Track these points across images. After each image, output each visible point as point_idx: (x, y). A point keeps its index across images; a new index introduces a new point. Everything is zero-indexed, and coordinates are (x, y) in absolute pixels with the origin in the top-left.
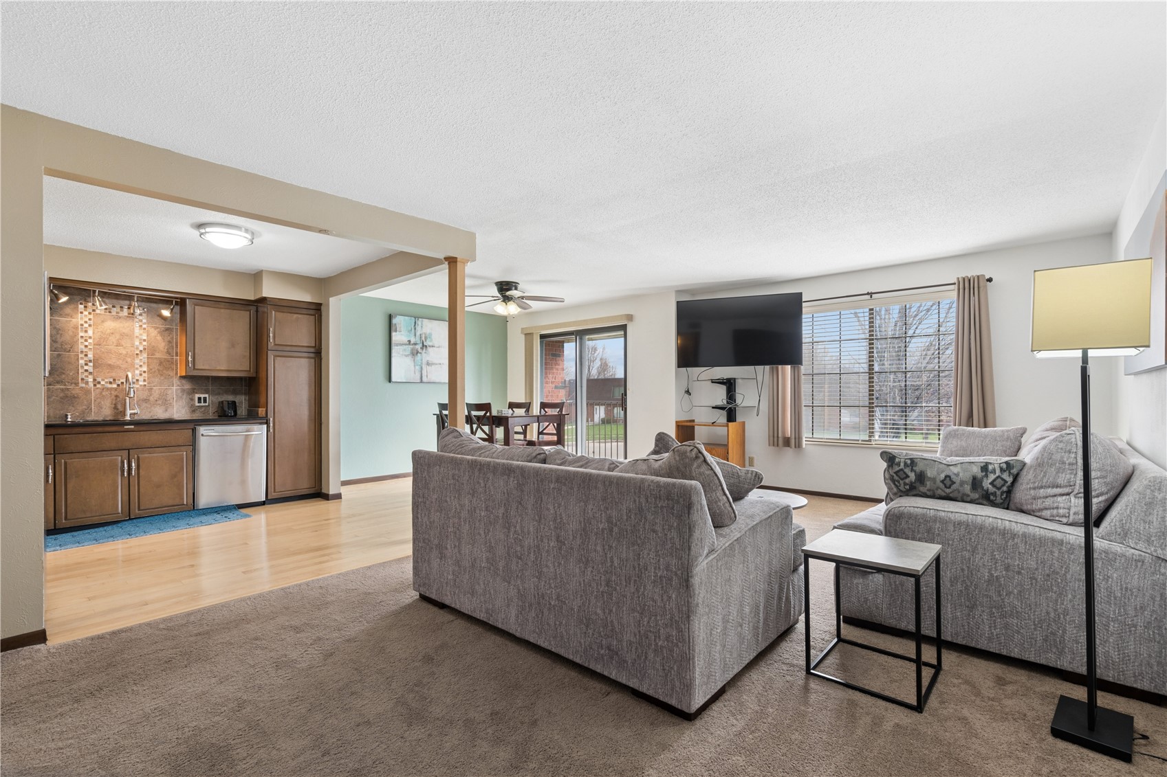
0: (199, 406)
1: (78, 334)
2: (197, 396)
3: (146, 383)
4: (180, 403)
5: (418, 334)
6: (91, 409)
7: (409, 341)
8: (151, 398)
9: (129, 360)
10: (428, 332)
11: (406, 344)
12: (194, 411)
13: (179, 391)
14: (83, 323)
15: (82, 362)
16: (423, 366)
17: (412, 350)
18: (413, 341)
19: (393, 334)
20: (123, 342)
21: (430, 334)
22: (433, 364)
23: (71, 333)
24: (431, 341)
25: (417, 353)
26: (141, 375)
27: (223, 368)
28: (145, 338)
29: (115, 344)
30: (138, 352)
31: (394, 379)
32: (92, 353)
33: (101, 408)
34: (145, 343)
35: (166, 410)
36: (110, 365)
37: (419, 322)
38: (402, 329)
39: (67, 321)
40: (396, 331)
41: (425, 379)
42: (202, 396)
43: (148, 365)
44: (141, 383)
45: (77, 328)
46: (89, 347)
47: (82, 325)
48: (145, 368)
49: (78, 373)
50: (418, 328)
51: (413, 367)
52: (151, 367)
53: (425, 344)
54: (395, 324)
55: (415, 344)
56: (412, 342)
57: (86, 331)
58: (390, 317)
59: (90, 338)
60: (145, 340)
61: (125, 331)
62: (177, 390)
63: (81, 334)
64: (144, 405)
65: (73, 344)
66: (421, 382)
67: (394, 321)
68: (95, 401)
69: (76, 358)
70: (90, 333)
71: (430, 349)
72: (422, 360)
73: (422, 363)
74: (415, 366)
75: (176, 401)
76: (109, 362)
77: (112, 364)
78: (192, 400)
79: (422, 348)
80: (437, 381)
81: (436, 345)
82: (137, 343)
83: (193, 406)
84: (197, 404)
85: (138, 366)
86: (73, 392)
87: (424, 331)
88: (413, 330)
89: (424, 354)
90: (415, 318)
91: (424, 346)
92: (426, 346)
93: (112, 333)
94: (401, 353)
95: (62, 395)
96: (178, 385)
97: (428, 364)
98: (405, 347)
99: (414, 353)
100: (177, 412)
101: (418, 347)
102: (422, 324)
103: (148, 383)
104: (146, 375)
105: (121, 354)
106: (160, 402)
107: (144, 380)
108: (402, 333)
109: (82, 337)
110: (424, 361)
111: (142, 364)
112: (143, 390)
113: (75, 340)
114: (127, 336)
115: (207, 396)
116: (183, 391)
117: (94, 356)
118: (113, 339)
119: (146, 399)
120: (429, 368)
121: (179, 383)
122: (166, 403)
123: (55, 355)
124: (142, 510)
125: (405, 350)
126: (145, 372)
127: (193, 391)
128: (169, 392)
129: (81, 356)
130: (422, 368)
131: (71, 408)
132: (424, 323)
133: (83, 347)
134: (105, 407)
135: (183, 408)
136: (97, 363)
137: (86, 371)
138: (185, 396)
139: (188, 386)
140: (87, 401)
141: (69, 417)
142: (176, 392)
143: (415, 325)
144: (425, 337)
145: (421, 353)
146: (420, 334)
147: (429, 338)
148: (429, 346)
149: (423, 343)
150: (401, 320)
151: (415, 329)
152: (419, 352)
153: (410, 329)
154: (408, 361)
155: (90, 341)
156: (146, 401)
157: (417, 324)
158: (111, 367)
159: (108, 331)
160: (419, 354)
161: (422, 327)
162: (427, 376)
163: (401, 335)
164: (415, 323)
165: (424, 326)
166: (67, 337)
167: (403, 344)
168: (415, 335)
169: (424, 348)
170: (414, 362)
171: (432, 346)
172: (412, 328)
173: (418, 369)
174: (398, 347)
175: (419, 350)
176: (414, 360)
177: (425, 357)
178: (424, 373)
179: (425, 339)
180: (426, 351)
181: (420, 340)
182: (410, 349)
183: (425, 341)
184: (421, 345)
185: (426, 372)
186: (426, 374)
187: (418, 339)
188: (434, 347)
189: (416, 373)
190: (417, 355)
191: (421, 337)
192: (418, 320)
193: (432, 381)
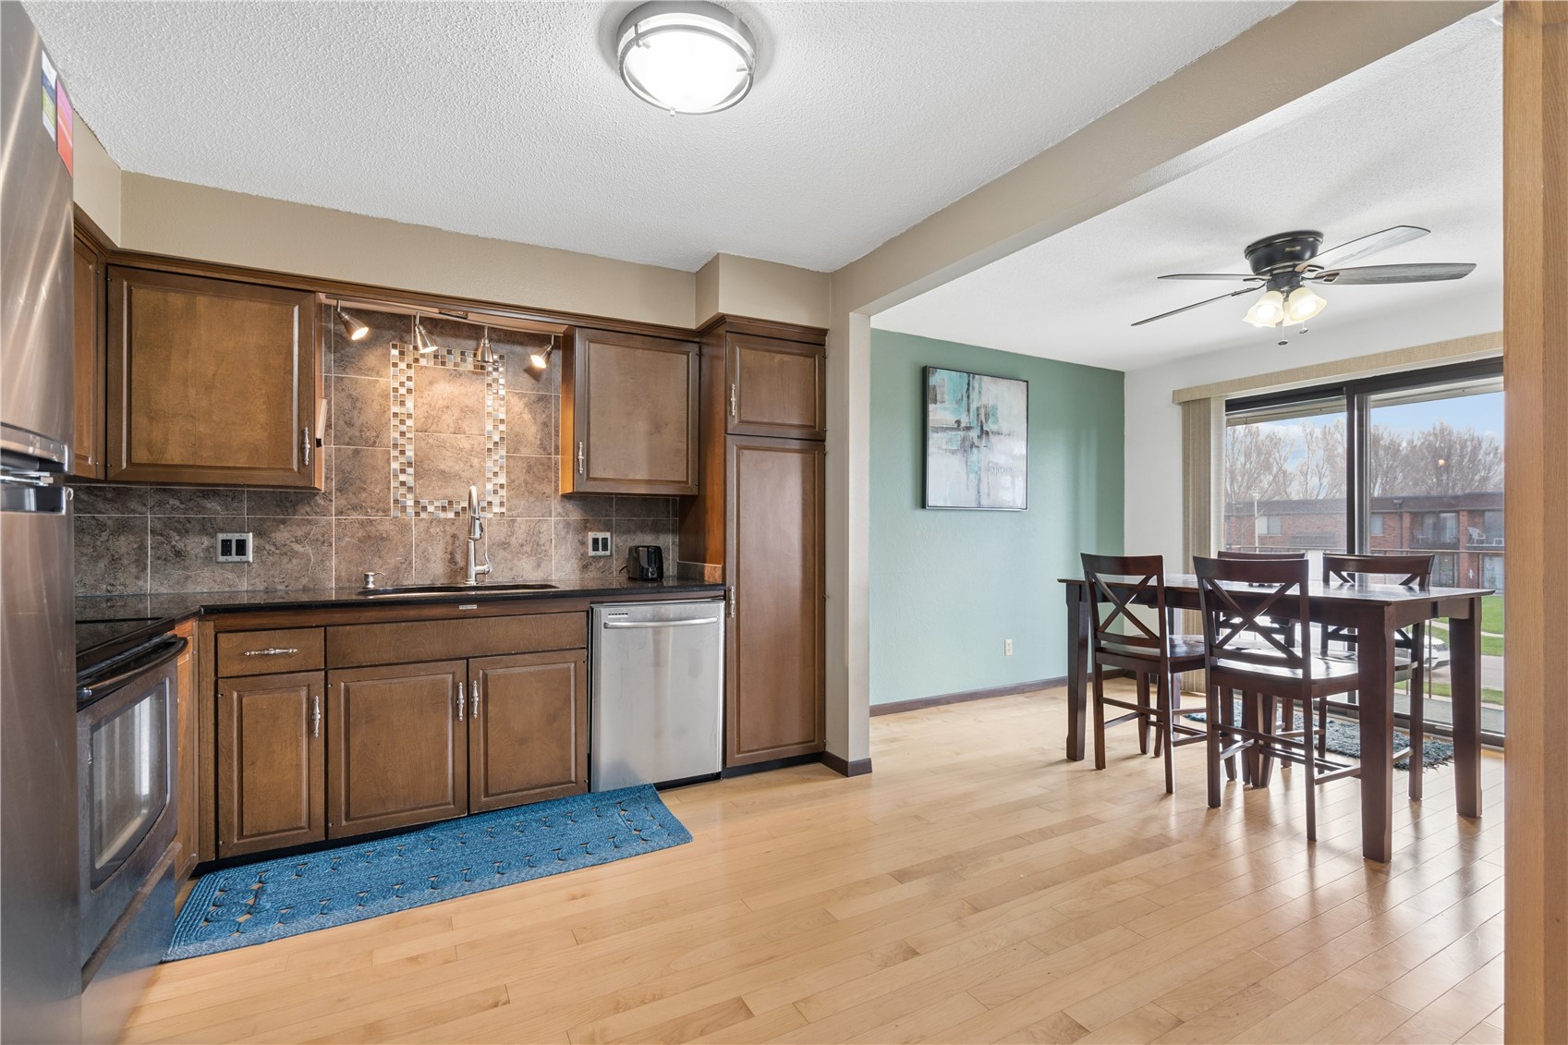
0: (593, 557)
1: (389, 409)
2: (591, 535)
3: (504, 510)
4: (562, 551)
5: (973, 407)
6: (411, 563)
7: (958, 422)
8: (513, 541)
9: (475, 461)
10: (991, 403)
11: (951, 429)
12: (585, 567)
13: (561, 526)
14: (397, 385)
15: (395, 465)
16: (982, 476)
17: (964, 440)
18: (964, 420)
19: (931, 407)
20: (465, 425)
21: (995, 408)
22: (999, 471)
23: (376, 406)
24: (996, 422)
25: (972, 447)
26: (495, 492)
27: (639, 477)
28: (502, 416)
29: (452, 430)
30: (491, 446)
31: (931, 501)
32: (412, 447)
33: (428, 560)
34: (502, 427)
35: (539, 566)
36: (443, 472)
37: (976, 383)
38: (946, 397)
39: (370, 381)
40: (935, 402)
41: (984, 502)
42: (600, 535)
43: (507, 472)
44: (496, 509)
45: (386, 396)
46: (408, 435)
47: (396, 390)
48: (502, 479)
49: (389, 489)
50: (974, 395)
51: (964, 476)
52: (513, 477)
53: (985, 429)
54: (934, 387)
55: (968, 428)
56: (963, 425)
57: (402, 403)
58: (925, 373)
59: (409, 416)
60: (502, 421)
61: (470, 402)
62: (557, 523)
63: (395, 409)
64: (501, 554)
65: (381, 429)
66: (979, 508)
67: (934, 380)
68: (417, 545)
69: (386, 458)
70: (410, 404)
71: (993, 439)
72: (979, 462)
73: (980, 469)
74: (967, 474)
75: (556, 546)
76: (442, 467)
77: (447, 470)
78: (583, 543)
79: (980, 437)
81: (1004, 431)
82: (489, 427)
83: (584, 555)
84: (591, 553)
85: (491, 475)
86: (380, 528)
87: (984, 401)
88: (965, 399)
89: (983, 450)
90: (969, 374)
91: (984, 433)
92: (987, 433)
93: (448, 407)
94: (944, 445)
95: (361, 534)
96: (559, 514)
97: (990, 469)
98: (950, 435)
99: (966, 448)
100: (557, 570)
101: (974, 434)
102: (980, 387)
103: (508, 510)
104: (503, 492)
105: (461, 450)
106: (528, 548)
107: (501, 504)
108: (946, 405)
109: (395, 415)
110: (984, 465)
111: (497, 469)
112: (499, 524)
113: (384, 421)
114: (473, 412)
115: (607, 535)
116: (567, 525)
117: (416, 455)
118: (448, 419)
120: (992, 477)
121: (560, 510)
122: (537, 551)
123: (350, 453)
124: (493, 795)
125: (949, 441)
126: (502, 486)
127: (585, 526)
128: (544, 528)
129: (394, 453)
130: (979, 478)
131: (376, 560)
132: (983, 384)
133: (397, 435)
134: (433, 558)
135: (568, 560)
136: (420, 467)
137: (403, 484)
138: (570, 536)
139: (575, 515)
140: (404, 547)
141: (371, 579)
142: (555, 528)
143: (968, 389)
144: (986, 414)
145: (978, 447)
146: (977, 408)
147: (993, 415)
148: (993, 433)
149: (982, 426)
150: (944, 380)
151: (968, 397)
152: (976, 444)
153: (960, 397)
154: (956, 462)
155: (409, 422)
156: (504, 545)
157: (971, 388)
158: (445, 476)
159: (441, 403)
160: (975, 450)
161: (980, 392)
162: (989, 494)
163: (945, 409)
164: (969, 384)
165: (983, 392)
166: (369, 415)
167: (947, 428)
168: (969, 410)
169: (984, 436)
170: (966, 466)
171: (998, 433)
172: (962, 396)
173: (974, 480)
174: (938, 435)
175: (976, 441)
176: (966, 463)
177: (985, 455)
178: (984, 487)
179: (986, 418)
180: (988, 444)
181: (977, 421)
182: (959, 438)
183: (986, 421)
184: (978, 431)
185: (989, 485)
186: (986, 492)
187: (973, 419)
188: (1002, 434)
189: (970, 490)
190: (971, 451)
191: (978, 415)
192: (973, 378)
193: (996, 504)
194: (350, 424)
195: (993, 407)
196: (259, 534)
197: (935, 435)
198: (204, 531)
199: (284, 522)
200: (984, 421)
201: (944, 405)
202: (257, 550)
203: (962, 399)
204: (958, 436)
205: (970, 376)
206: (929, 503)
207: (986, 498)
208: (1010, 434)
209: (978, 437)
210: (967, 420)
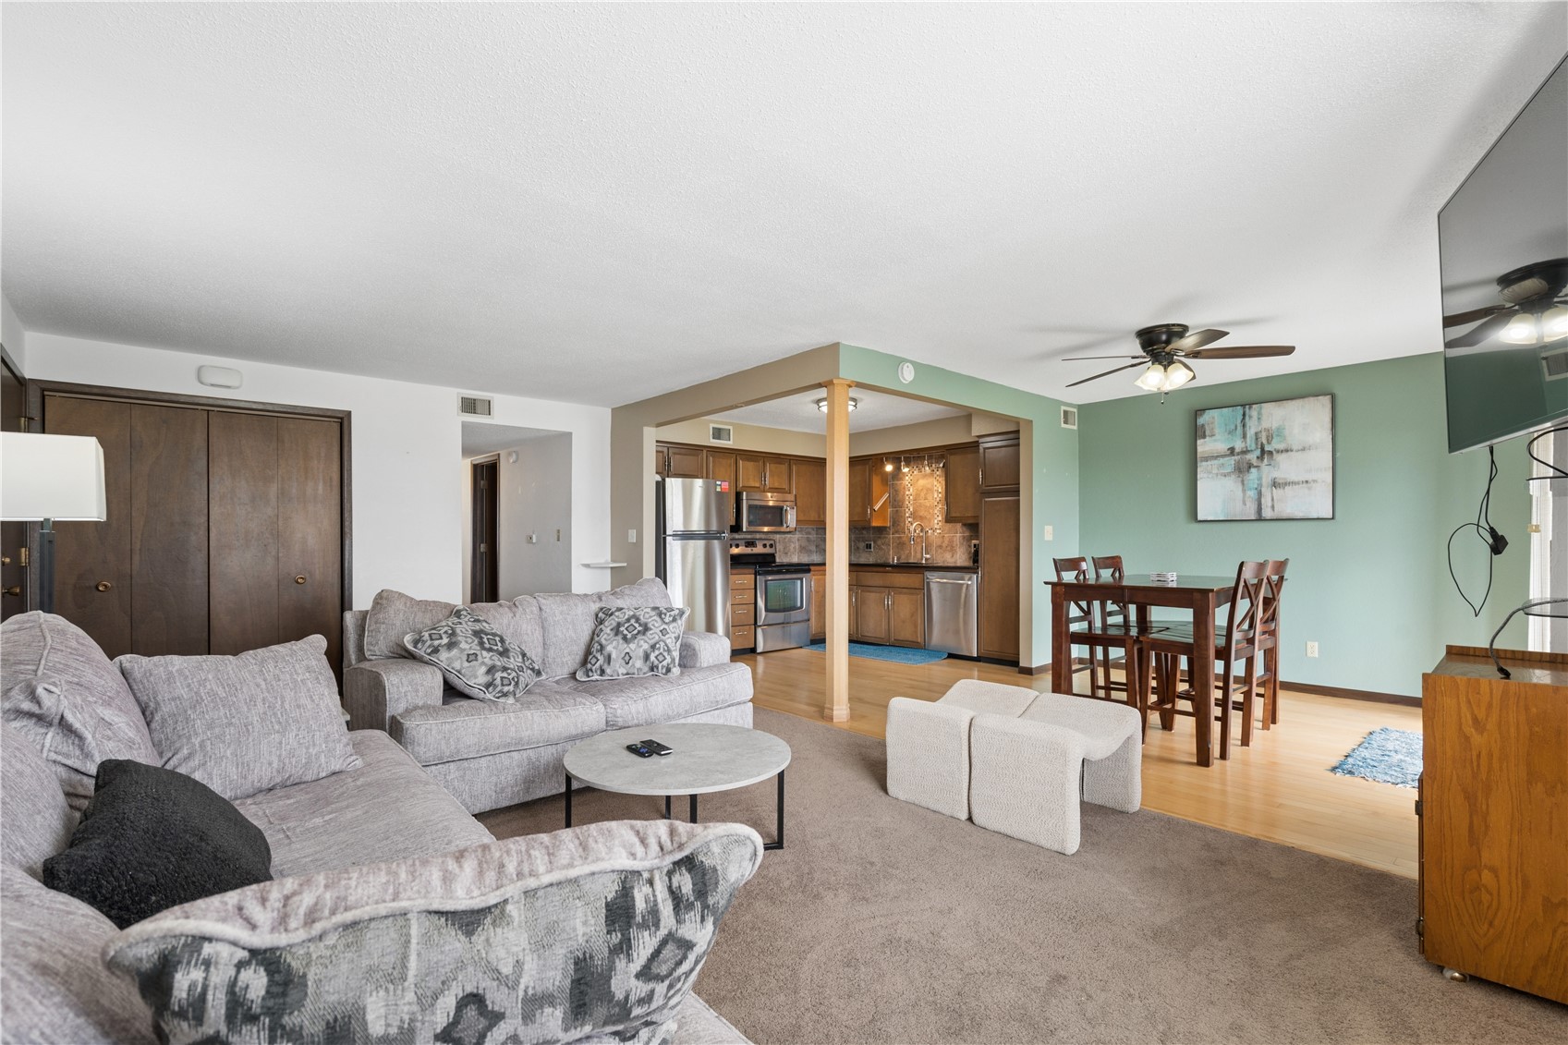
1: (905, 493)
3: (940, 531)
4: (961, 550)
5: (1251, 433)
6: (911, 553)
7: (1232, 451)
8: (944, 545)
9: (931, 511)
10: (1275, 425)
11: (1223, 456)
14: (908, 482)
15: (907, 515)
16: (1263, 490)
17: (1238, 463)
18: (1239, 445)
19: (1201, 442)
20: (928, 496)
21: (1280, 429)
22: (1286, 484)
23: (902, 493)
24: (1284, 439)
25: (1250, 467)
26: (938, 524)
28: (939, 491)
29: (924, 498)
30: (936, 503)
31: (1202, 516)
32: (912, 507)
33: (914, 552)
34: (939, 494)
36: (921, 516)
37: (1254, 412)
38: (1217, 431)
39: (900, 484)
40: (1204, 437)
41: (1267, 513)
43: (941, 515)
44: (938, 531)
45: (905, 488)
46: (911, 502)
47: (907, 484)
48: (940, 518)
49: (906, 524)
50: (1251, 423)
51: (1239, 493)
52: (943, 517)
53: (1266, 449)
54: (1203, 425)
55: (1245, 452)
56: (1237, 450)
57: (909, 490)
58: (1194, 416)
61: (929, 486)
62: (960, 537)
63: (907, 493)
64: (939, 551)
65: (904, 501)
66: (1260, 519)
67: (1203, 420)
68: (913, 547)
69: (905, 512)
70: (911, 490)
71: (1279, 458)
72: (1260, 479)
73: (1260, 485)
74: (1244, 491)
75: (959, 547)
76: (921, 514)
77: (923, 515)
78: (970, 546)
79: (1261, 458)
80: (1300, 515)
81: (1295, 448)
82: (935, 495)
85: (936, 516)
86: (904, 539)
87: (1265, 424)
88: (1240, 428)
89: (1265, 468)
90: (1243, 406)
91: (1265, 453)
92: (1270, 453)
93: (923, 489)
94: (1215, 471)
95: (898, 542)
96: (961, 533)
97: (1275, 484)
98: (1222, 460)
99: (1242, 469)
101: (1252, 457)
102: (1259, 413)
103: (942, 531)
104: (940, 524)
105: (927, 506)
106: (948, 548)
107: (940, 529)
108: (1217, 437)
109: (907, 495)
110: (1266, 481)
111: (938, 513)
112: (938, 537)
113: (904, 498)
114: (930, 490)
116: (964, 537)
117: (913, 510)
118: (923, 494)
120: (1277, 492)
121: (961, 530)
122: (952, 549)
123: (896, 511)
125: (1223, 465)
126: (940, 521)
128: (954, 539)
129: (907, 510)
130: (1260, 494)
132: (1263, 411)
133: (908, 503)
134: (918, 552)
136: (914, 515)
137: (909, 522)
139: (967, 533)
140: (909, 547)
142: (959, 539)
143: (1244, 419)
144: (1268, 437)
145: (1256, 467)
146: (1256, 433)
147: (1278, 435)
148: (1278, 452)
149: (1263, 449)
150: (1213, 418)
151: (1244, 426)
152: (1255, 464)
153: (1233, 427)
154: (1231, 484)
155: (911, 497)
156: (940, 547)
157: (1247, 417)
158: (921, 518)
159: (920, 488)
160: (1253, 470)
161: (1259, 419)
162: (1273, 507)
163: (1215, 441)
164: (1244, 415)
165: (1264, 417)
166: (900, 496)
167: (1218, 457)
168: (1244, 436)
169: (1266, 456)
170: (1243, 484)
171: (1287, 451)
172: (1236, 426)
173: (1252, 495)
174: (1209, 463)
175: (1255, 462)
176: (1243, 482)
177: (1267, 472)
178: (1266, 501)
179: (1268, 440)
180: (1272, 463)
181: (1257, 444)
182: (1233, 462)
183: (1269, 443)
184: (1258, 452)
185: (1273, 500)
186: (1270, 504)
187: (1250, 443)
188: (1292, 451)
189: (1248, 504)
190: (1248, 471)
191: (1257, 439)
192: (1250, 408)
193: (1285, 516)
194: (897, 501)
195: (1278, 429)
196: (875, 542)
197: (1204, 463)
198: (863, 541)
199: (880, 537)
200: (1265, 441)
201: (1214, 438)
202: (874, 547)
203: (1236, 429)
204: (1231, 461)
205: (1244, 408)
206: (1200, 518)
207: (1269, 509)
208: (1304, 449)
209: (1258, 458)
210: (1243, 445)
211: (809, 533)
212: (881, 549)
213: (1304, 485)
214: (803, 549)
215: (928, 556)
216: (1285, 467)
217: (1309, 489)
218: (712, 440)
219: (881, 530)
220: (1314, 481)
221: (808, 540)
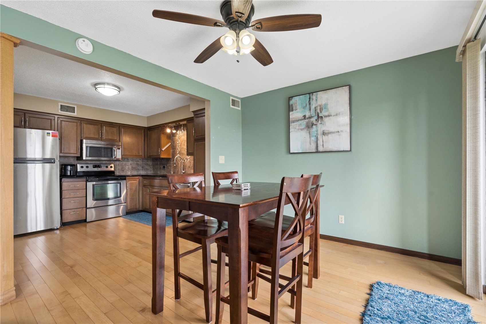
5: (313, 107)
6: (179, 170)
7: (305, 116)
10: (324, 103)
11: (301, 120)
14: (178, 138)
15: (178, 153)
16: (319, 137)
17: (307, 123)
18: (308, 114)
19: (291, 113)
20: (185, 144)
21: (326, 105)
22: (329, 133)
23: (176, 142)
24: (328, 110)
29: (183, 145)
32: (179, 149)
36: (182, 153)
37: (314, 97)
38: (298, 107)
39: (175, 138)
40: (293, 110)
41: (321, 149)
44: (189, 160)
45: (176, 140)
50: (313, 102)
51: (308, 139)
53: (320, 115)
54: (292, 105)
55: (310, 117)
56: (307, 116)
58: (288, 100)
59: (179, 143)
61: (185, 139)
63: (178, 142)
64: (189, 169)
65: (176, 146)
66: (317, 152)
67: (292, 102)
68: (180, 167)
70: (179, 141)
71: (325, 120)
72: (317, 131)
73: (317, 134)
74: (310, 137)
80: (335, 149)
81: (333, 114)
87: (319, 103)
88: (308, 105)
89: (319, 126)
90: (309, 94)
91: (319, 118)
92: (322, 117)
94: (297, 128)
97: (324, 134)
98: (300, 122)
99: (309, 126)
101: (313, 120)
102: (317, 97)
105: (184, 149)
106: (192, 168)
107: (189, 159)
108: (298, 110)
110: (320, 132)
112: (189, 163)
118: (183, 143)
119: (190, 167)
120: (325, 138)
123: (173, 151)
129: (177, 150)
130: (317, 139)
133: (178, 147)
140: (178, 167)
143: (310, 100)
144: (320, 109)
145: (316, 125)
146: (315, 108)
147: (325, 108)
148: (325, 117)
149: (318, 115)
150: (297, 101)
151: (310, 104)
152: (315, 124)
153: (305, 105)
154: (304, 134)
155: (179, 145)
156: (189, 167)
157: (311, 100)
159: (182, 140)
160: (314, 126)
161: (316, 100)
162: (323, 145)
163: (297, 112)
164: (310, 98)
165: (319, 99)
166: (175, 144)
167: (298, 120)
168: (310, 110)
170: (310, 134)
171: (329, 116)
172: (306, 104)
173: (314, 140)
174: (295, 124)
175: (315, 122)
176: (309, 132)
177: (320, 128)
178: (320, 143)
179: (320, 111)
180: (323, 122)
181: (315, 113)
182: (305, 123)
183: (321, 112)
184: (316, 117)
185: (323, 141)
186: (322, 144)
187: (313, 113)
188: (331, 116)
189: (312, 144)
190: (312, 127)
191: (316, 110)
192: (312, 95)
193: (328, 150)
194: (173, 146)
196: (166, 165)
197: (293, 124)
198: (162, 165)
199: (168, 163)
200: (319, 111)
201: (297, 111)
202: (166, 167)
203: (306, 106)
204: (304, 122)
205: (310, 95)
206: (291, 152)
207: (321, 147)
208: (337, 115)
209: (316, 120)
210: (309, 114)
211: (138, 161)
212: (168, 168)
213: (337, 133)
214: (133, 169)
215: (184, 171)
216: (328, 125)
217: (339, 135)
218: (60, 111)
219: (168, 160)
220: (341, 131)
221: (137, 164)
